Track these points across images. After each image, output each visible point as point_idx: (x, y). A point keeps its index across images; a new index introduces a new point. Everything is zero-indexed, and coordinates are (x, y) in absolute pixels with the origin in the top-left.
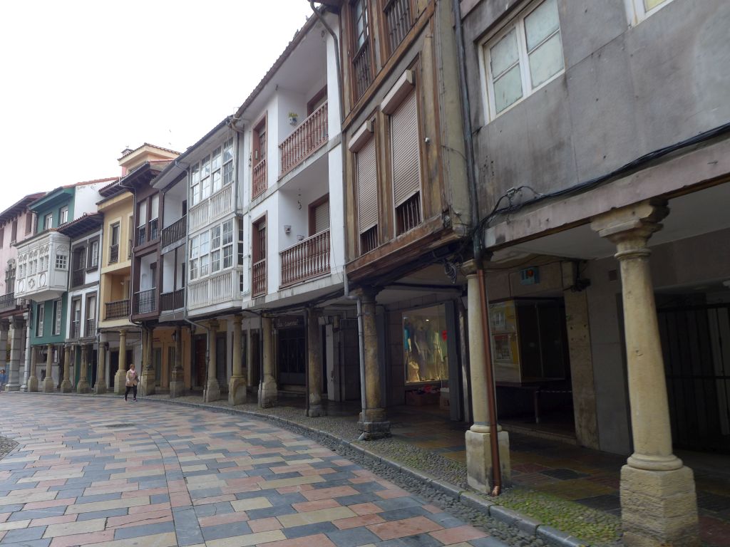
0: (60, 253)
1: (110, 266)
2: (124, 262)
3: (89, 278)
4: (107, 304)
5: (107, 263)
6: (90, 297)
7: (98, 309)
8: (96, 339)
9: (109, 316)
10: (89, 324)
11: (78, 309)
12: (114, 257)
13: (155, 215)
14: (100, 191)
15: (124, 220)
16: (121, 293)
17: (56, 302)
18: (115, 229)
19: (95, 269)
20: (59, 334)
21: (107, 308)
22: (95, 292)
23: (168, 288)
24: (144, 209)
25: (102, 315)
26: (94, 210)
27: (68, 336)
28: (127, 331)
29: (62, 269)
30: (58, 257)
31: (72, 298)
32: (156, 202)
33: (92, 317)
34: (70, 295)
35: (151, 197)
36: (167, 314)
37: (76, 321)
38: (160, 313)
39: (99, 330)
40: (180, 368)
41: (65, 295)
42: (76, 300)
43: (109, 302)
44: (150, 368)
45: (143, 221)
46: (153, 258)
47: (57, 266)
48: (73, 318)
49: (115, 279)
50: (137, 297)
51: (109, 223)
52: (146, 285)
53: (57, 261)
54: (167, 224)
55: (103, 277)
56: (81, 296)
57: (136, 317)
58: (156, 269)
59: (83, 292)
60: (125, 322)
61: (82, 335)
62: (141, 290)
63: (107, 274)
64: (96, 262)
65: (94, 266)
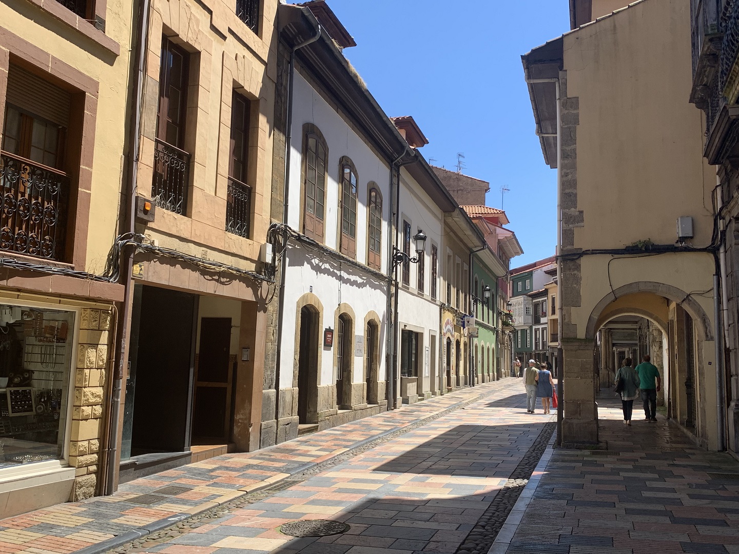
0: (527, 306)
2: (558, 316)
3: (543, 320)
4: (551, 334)
5: (551, 314)
6: (544, 330)
7: (547, 336)
8: (547, 351)
9: (553, 340)
10: (544, 343)
11: (538, 335)
12: (554, 313)
15: (556, 294)
17: (526, 331)
18: (553, 297)
20: (529, 347)
22: (546, 328)
25: (550, 339)
27: (533, 348)
29: (529, 314)
31: (535, 329)
33: (545, 340)
34: (534, 327)
37: (537, 341)
39: (549, 347)
41: (531, 327)
42: (537, 331)
47: (526, 313)
49: (554, 323)
51: (550, 294)
53: (526, 310)
55: (549, 321)
56: (539, 329)
59: (540, 327)
61: (541, 348)
63: (552, 320)
64: (546, 313)
65: (544, 315)
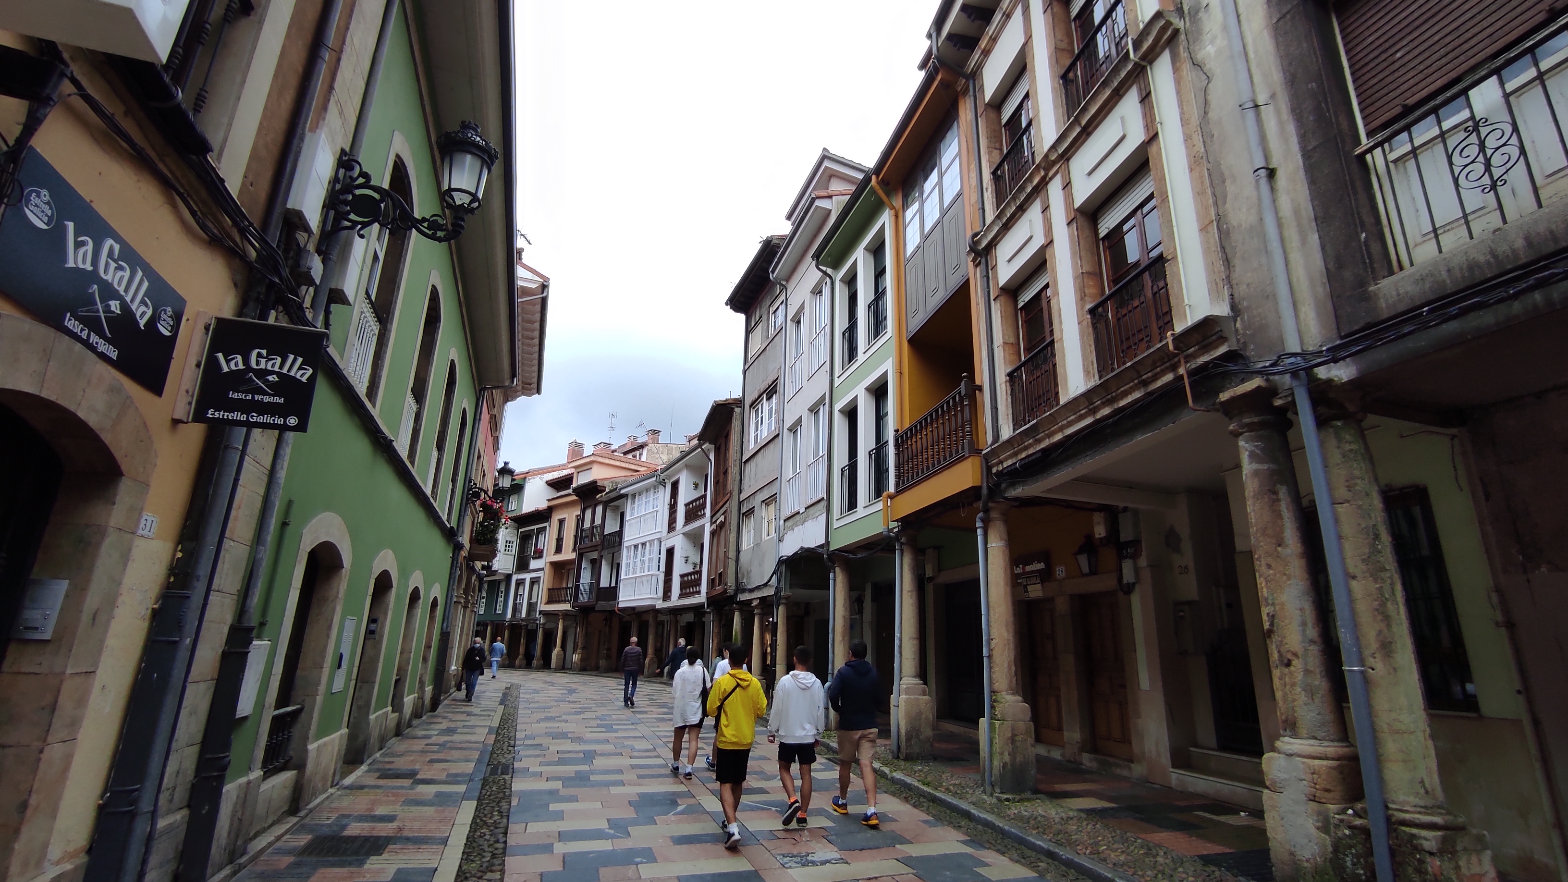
0: (508, 539)
1: (555, 556)
2: (568, 554)
3: (534, 564)
4: (549, 589)
5: (553, 553)
6: (534, 582)
7: (541, 593)
8: (537, 620)
9: (549, 602)
10: (531, 606)
11: (521, 592)
12: (559, 549)
13: (598, 521)
14: (547, 482)
15: (570, 516)
16: (561, 583)
17: (499, 583)
18: (561, 522)
19: (541, 557)
20: (500, 612)
21: (549, 592)
22: (539, 578)
23: (604, 583)
24: (589, 513)
25: (545, 598)
26: (543, 505)
27: (509, 615)
28: (565, 614)
29: (509, 553)
30: (507, 542)
31: (517, 580)
32: (599, 509)
33: (534, 600)
34: (515, 578)
35: (596, 506)
36: (602, 605)
37: (518, 602)
38: (597, 602)
39: (540, 612)
40: (609, 649)
41: (509, 577)
42: (520, 583)
43: (550, 587)
44: (584, 648)
45: (587, 524)
46: (595, 555)
47: (505, 550)
48: (515, 599)
49: (558, 568)
50: (577, 587)
51: (556, 517)
52: (586, 578)
53: (506, 546)
54: (607, 531)
55: (548, 564)
56: (524, 579)
57: (576, 604)
58: (595, 565)
59: (527, 577)
60: (566, 607)
61: (524, 615)
62: (581, 582)
63: (552, 564)
64: (542, 552)
65: (539, 554)
